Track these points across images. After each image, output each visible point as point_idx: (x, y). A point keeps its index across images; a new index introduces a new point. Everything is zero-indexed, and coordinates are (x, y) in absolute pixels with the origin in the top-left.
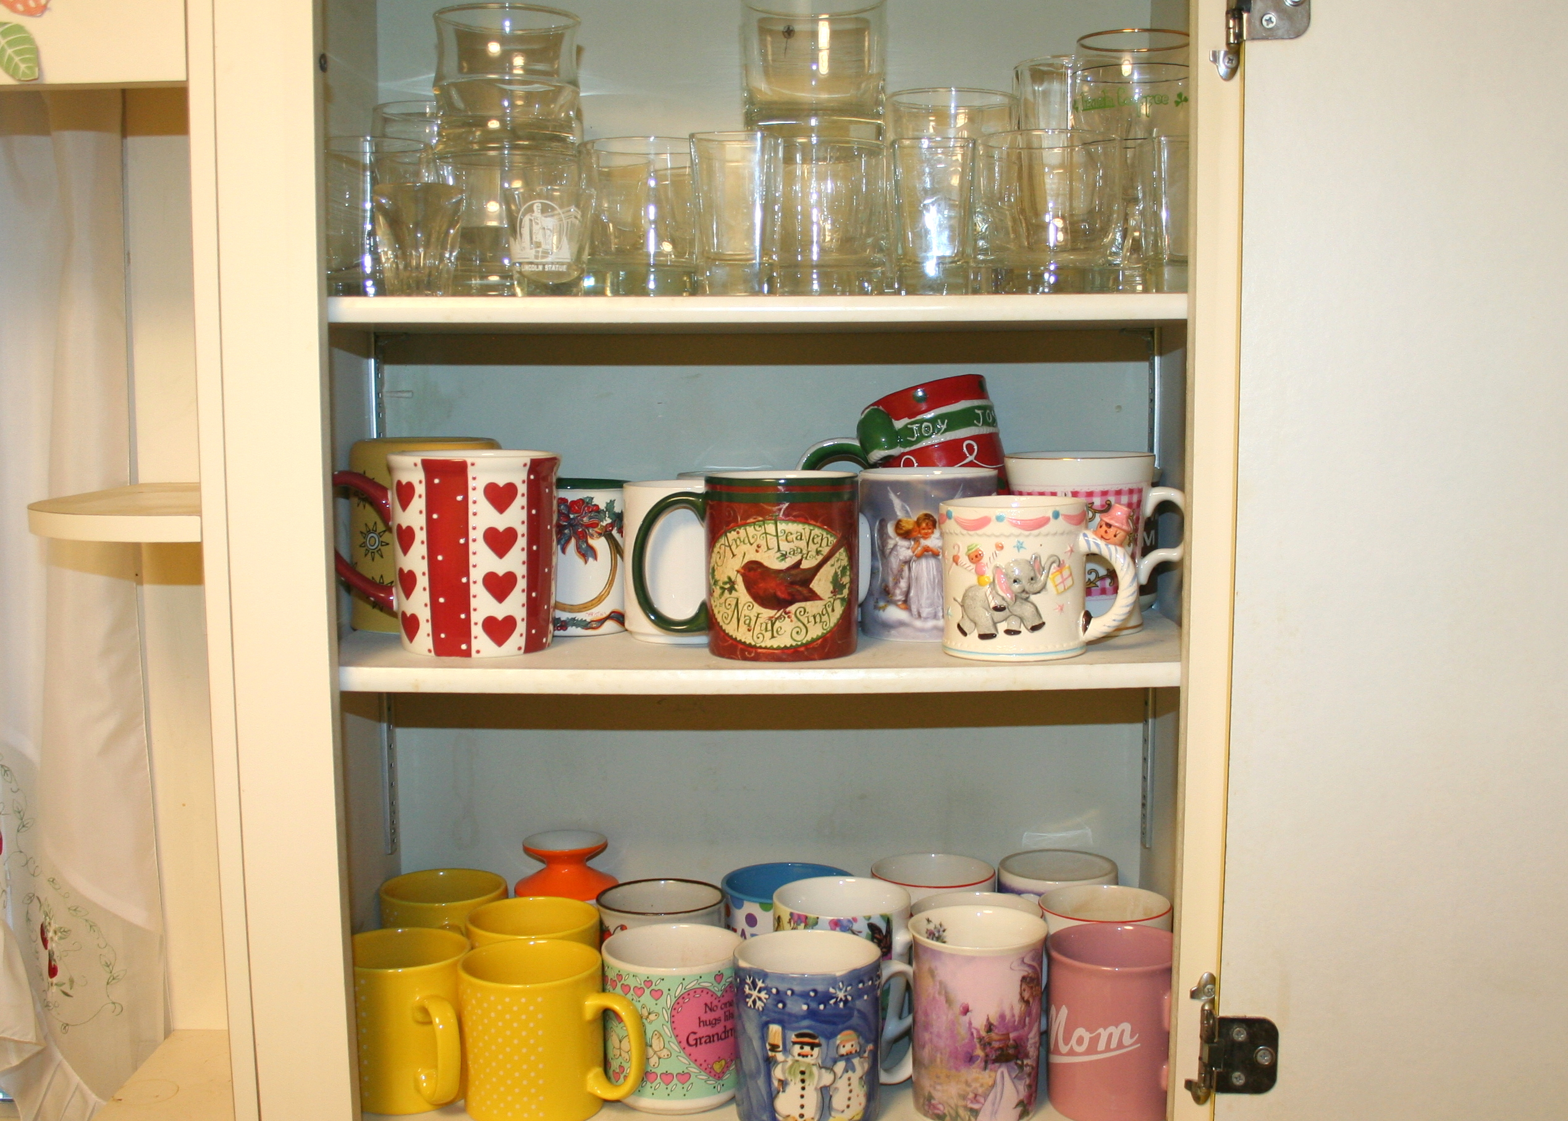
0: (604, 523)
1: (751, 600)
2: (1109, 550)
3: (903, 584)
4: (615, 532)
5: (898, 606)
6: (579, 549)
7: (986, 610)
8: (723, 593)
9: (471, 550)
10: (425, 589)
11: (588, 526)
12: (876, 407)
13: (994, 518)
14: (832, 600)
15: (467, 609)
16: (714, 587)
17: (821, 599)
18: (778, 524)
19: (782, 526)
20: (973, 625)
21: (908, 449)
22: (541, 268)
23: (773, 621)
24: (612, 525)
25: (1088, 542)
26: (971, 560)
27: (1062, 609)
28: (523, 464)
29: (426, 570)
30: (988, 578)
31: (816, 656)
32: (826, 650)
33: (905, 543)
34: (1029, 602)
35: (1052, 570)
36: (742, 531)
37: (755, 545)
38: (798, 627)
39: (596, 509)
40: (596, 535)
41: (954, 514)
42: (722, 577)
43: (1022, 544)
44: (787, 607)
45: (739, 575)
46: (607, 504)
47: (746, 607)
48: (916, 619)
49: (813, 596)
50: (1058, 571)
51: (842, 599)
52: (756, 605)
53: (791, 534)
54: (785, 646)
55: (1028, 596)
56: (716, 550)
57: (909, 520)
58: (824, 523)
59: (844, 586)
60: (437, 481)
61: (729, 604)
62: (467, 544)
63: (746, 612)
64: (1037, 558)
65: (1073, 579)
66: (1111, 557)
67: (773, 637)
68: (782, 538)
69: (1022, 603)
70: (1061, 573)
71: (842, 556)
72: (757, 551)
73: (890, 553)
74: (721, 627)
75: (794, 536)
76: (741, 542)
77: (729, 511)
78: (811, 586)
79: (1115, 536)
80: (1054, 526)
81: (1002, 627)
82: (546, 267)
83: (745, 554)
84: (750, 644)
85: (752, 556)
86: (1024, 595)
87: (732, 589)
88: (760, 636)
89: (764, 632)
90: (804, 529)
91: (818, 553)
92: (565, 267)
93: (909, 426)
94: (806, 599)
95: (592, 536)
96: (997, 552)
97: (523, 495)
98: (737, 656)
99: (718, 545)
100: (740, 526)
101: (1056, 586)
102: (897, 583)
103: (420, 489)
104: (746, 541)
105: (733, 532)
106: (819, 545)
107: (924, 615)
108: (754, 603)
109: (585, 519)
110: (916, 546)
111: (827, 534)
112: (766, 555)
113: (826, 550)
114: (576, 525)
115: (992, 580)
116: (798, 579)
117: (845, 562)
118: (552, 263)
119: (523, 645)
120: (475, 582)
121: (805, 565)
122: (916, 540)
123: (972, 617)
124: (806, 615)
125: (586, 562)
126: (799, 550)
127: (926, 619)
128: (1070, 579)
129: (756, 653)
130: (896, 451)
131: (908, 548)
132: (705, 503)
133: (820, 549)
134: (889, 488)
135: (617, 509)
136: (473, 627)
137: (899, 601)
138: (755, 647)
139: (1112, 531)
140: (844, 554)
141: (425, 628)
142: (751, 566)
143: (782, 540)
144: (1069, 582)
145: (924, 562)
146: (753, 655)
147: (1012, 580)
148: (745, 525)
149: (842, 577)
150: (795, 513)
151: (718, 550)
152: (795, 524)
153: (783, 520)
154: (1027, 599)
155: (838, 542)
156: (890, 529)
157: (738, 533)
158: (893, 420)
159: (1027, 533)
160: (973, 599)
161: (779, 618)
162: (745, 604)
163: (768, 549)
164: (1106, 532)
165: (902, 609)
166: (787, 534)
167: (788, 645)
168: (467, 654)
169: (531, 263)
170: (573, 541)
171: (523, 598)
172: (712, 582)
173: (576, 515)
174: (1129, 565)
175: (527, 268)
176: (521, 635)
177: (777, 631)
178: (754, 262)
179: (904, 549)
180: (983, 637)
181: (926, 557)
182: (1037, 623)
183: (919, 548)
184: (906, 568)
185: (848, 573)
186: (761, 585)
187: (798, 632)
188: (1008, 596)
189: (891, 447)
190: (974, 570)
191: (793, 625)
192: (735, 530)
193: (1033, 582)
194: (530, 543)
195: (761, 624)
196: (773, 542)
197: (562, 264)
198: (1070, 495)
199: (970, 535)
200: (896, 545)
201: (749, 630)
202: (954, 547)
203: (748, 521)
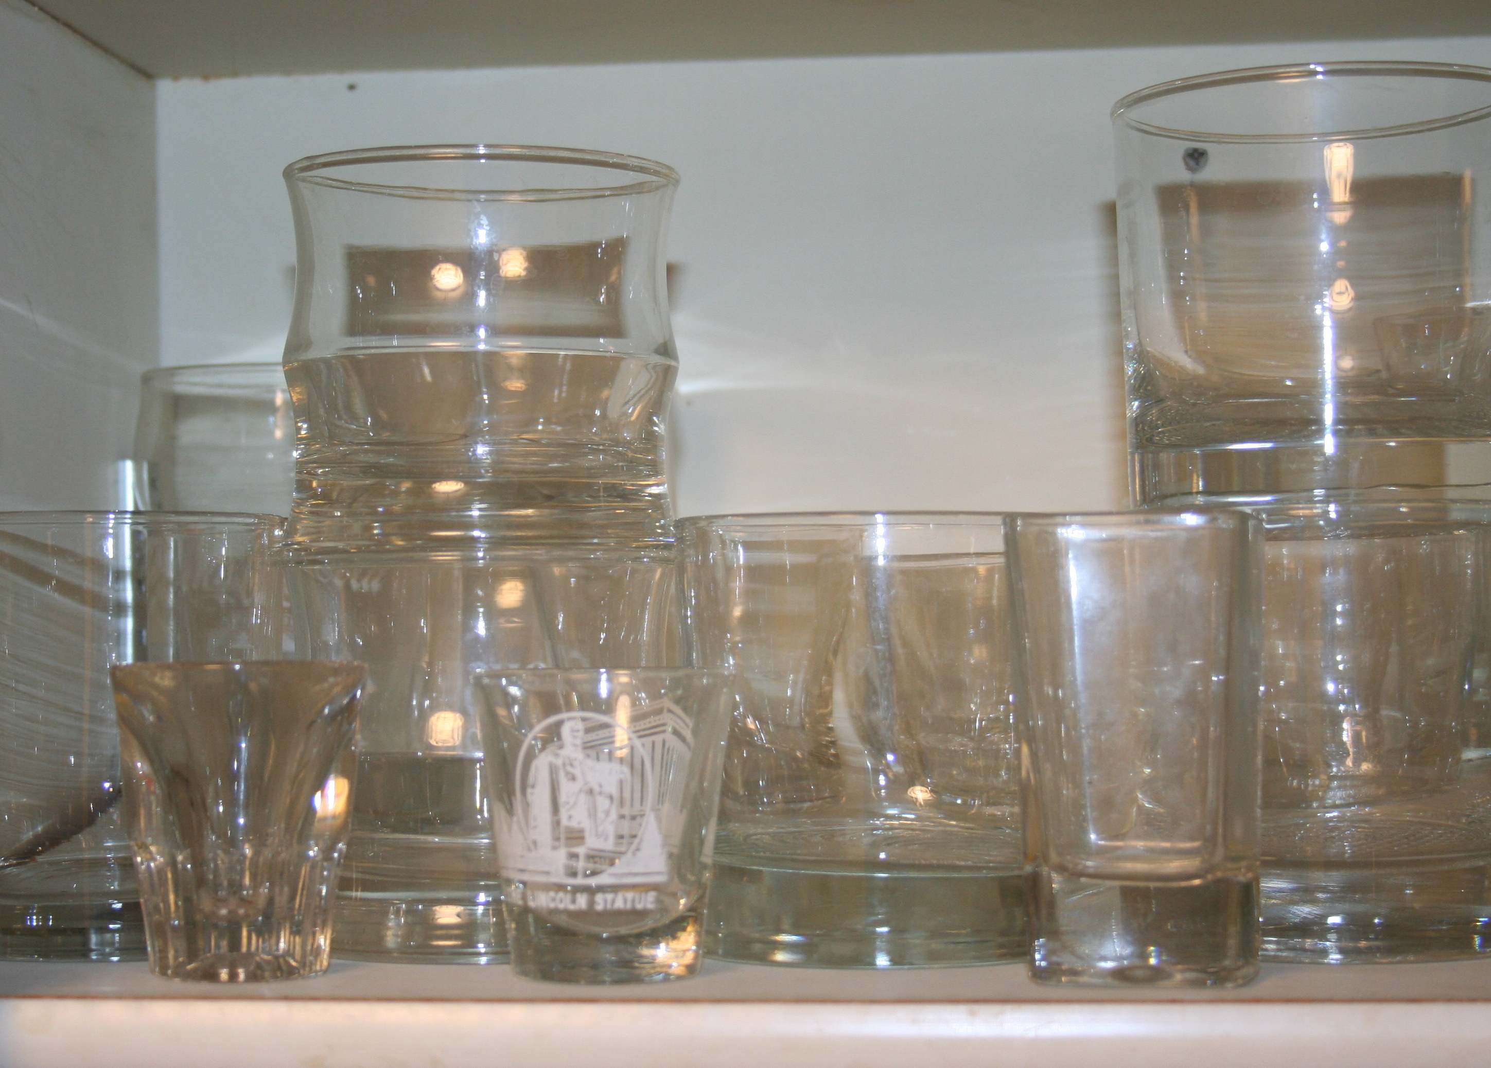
22: (582, 901)
82: (599, 897)
92: (652, 896)
118: (614, 889)
169: (556, 886)
175: (543, 899)
197: (644, 887)
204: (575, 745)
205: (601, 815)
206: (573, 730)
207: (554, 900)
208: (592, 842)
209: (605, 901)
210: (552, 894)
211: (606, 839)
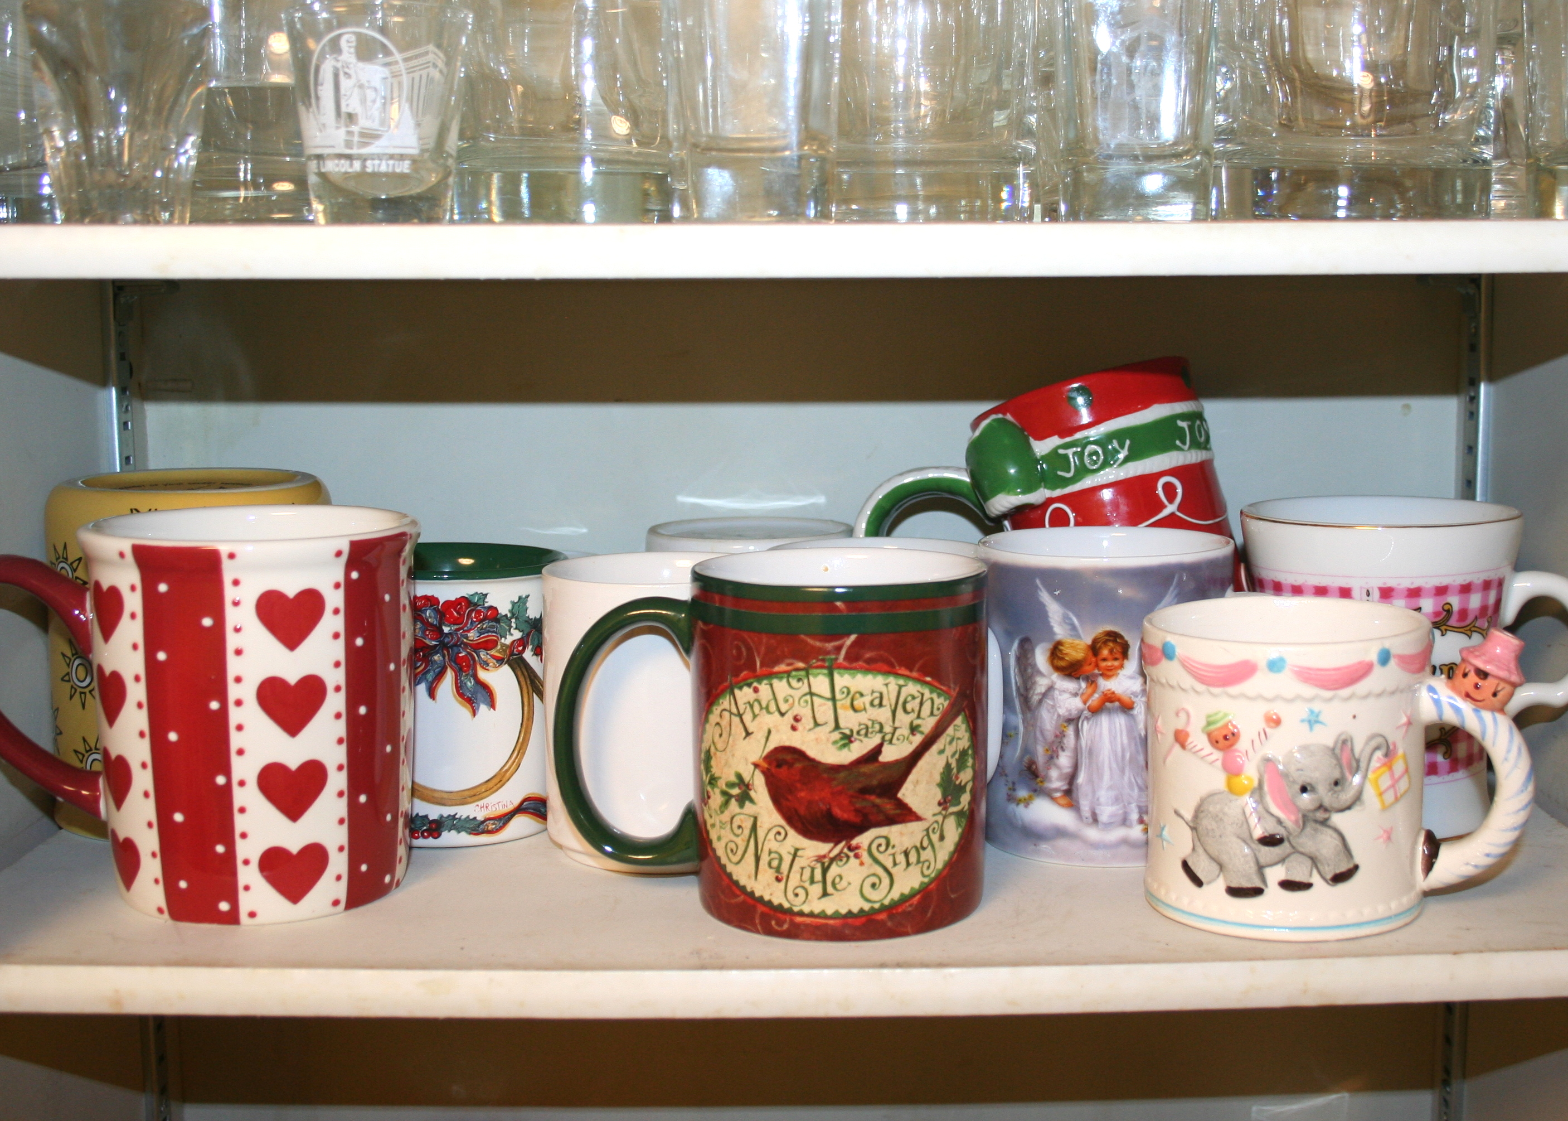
0: (508, 640)
1: (783, 822)
2: (1481, 719)
3: (1064, 760)
4: (528, 655)
5: (1054, 799)
6: (460, 689)
7: (1244, 841)
8: (726, 804)
9: (233, 723)
10: (146, 795)
11: (477, 647)
12: (1000, 416)
13: (1262, 664)
14: (940, 818)
15: (227, 834)
16: (709, 788)
17: (918, 818)
18: (836, 676)
19: (843, 680)
20: (1215, 867)
21: (1058, 493)
22: (357, 166)
23: (825, 864)
24: (523, 642)
25: (1437, 703)
26: (1214, 742)
27: (1389, 838)
28: (334, 551)
29: (147, 757)
30: (1248, 778)
31: (909, 930)
32: (929, 915)
33: (1070, 685)
34: (1329, 827)
35: (1375, 764)
36: (764, 687)
37: (789, 718)
38: (874, 875)
39: (493, 615)
40: (492, 662)
41: (1179, 651)
42: (726, 770)
43: (1317, 716)
44: (853, 837)
45: (758, 773)
46: (514, 604)
47: (771, 835)
48: (1088, 825)
49: (905, 814)
50: (1384, 765)
51: (959, 814)
52: (792, 832)
53: (862, 695)
54: (850, 912)
55: (1326, 816)
56: (714, 718)
57: (1077, 642)
58: (925, 671)
59: (961, 789)
60: (163, 588)
61: (740, 827)
62: (223, 712)
63: (771, 844)
64: (1345, 742)
65: (1410, 778)
66: (1484, 734)
67: (825, 894)
68: (843, 702)
69: (1316, 830)
70: (1390, 768)
71: (959, 730)
72: (794, 728)
73: (1040, 701)
74: (723, 867)
75: (867, 699)
76: (761, 708)
77: (739, 649)
78: (900, 795)
79: (1495, 695)
80: (1381, 678)
81: (1275, 874)
82: (369, 163)
83: (769, 732)
84: (780, 905)
85: (784, 738)
86: (1320, 815)
87: (745, 797)
88: (800, 891)
89: (807, 885)
90: (887, 685)
91: (914, 729)
93: (1061, 451)
94: (890, 821)
95: (485, 665)
96: (1268, 730)
97: (336, 611)
98: (754, 925)
99: (716, 710)
100: (759, 678)
101: (1381, 794)
102: (1052, 756)
103: (133, 602)
104: (773, 707)
105: (746, 689)
106: (915, 715)
107: (1104, 817)
108: (788, 828)
109: (473, 635)
110: (1090, 691)
111: (931, 692)
112: (812, 736)
113: (928, 724)
114: (455, 645)
115: (1256, 783)
116: (875, 782)
117: (965, 743)
118: (380, 157)
119: (342, 896)
120: (242, 783)
121: (890, 754)
122: (1091, 681)
123: (1215, 853)
124: (890, 851)
125: (474, 714)
126: (877, 727)
127: (1108, 826)
128: (1405, 779)
129: (792, 921)
130: (1036, 497)
131: (1076, 695)
132: (692, 621)
133: (917, 722)
134: (1038, 581)
135: (533, 613)
136: (241, 868)
137: (1056, 790)
138: (789, 912)
139: (1489, 685)
140: (964, 727)
141: (151, 868)
142: (781, 756)
143: (844, 707)
144: (1403, 785)
145: (1104, 720)
146: (785, 926)
147: (1298, 787)
148: (770, 676)
149: (959, 771)
150: (868, 655)
151: (718, 720)
152: (870, 677)
153: (846, 668)
154: (1324, 823)
155: (952, 705)
156: (1041, 658)
157: (756, 690)
158: (1031, 440)
159: (1328, 694)
160: (1218, 819)
161: (838, 857)
162: (769, 830)
163: (817, 724)
164: (1476, 686)
165: (1059, 804)
166: (853, 696)
167: (855, 910)
168: (232, 918)
169: (340, 156)
170: (449, 676)
171: (341, 807)
172: (706, 779)
173: (456, 627)
174: (1519, 750)
175: (331, 166)
176: (339, 878)
177: (834, 884)
178: (787, 153)
179: (1066, 696)
180: (1235, 892)
181: (1109, 711)
182: (1343, 868)
183: (1096, 696)
184: (1070, 731)
185: (970, 762)
186: (803, 794)
187: (873, 885)
188: (1289, 820)
189: (1028, 489)
190: (1219, 763)
191: (865, 871)
192: (749, 685)
193: (1338, 788)
194: (352, 705)
195: (802, 868)
196: (825, 711)
197: (402, 157)
198: (1376, 594)
199: (1212, 694)
200: (1051, 688)
201: (778, 880)
202: (1177, 714)
203: (777, 669)
204: (350, 53)
205: (369, 103)
206: (348, 42)
207: (338, 165)
208: (363, 123)
209: (374, 165)
210: (336, 161)
211: (373, 121)
